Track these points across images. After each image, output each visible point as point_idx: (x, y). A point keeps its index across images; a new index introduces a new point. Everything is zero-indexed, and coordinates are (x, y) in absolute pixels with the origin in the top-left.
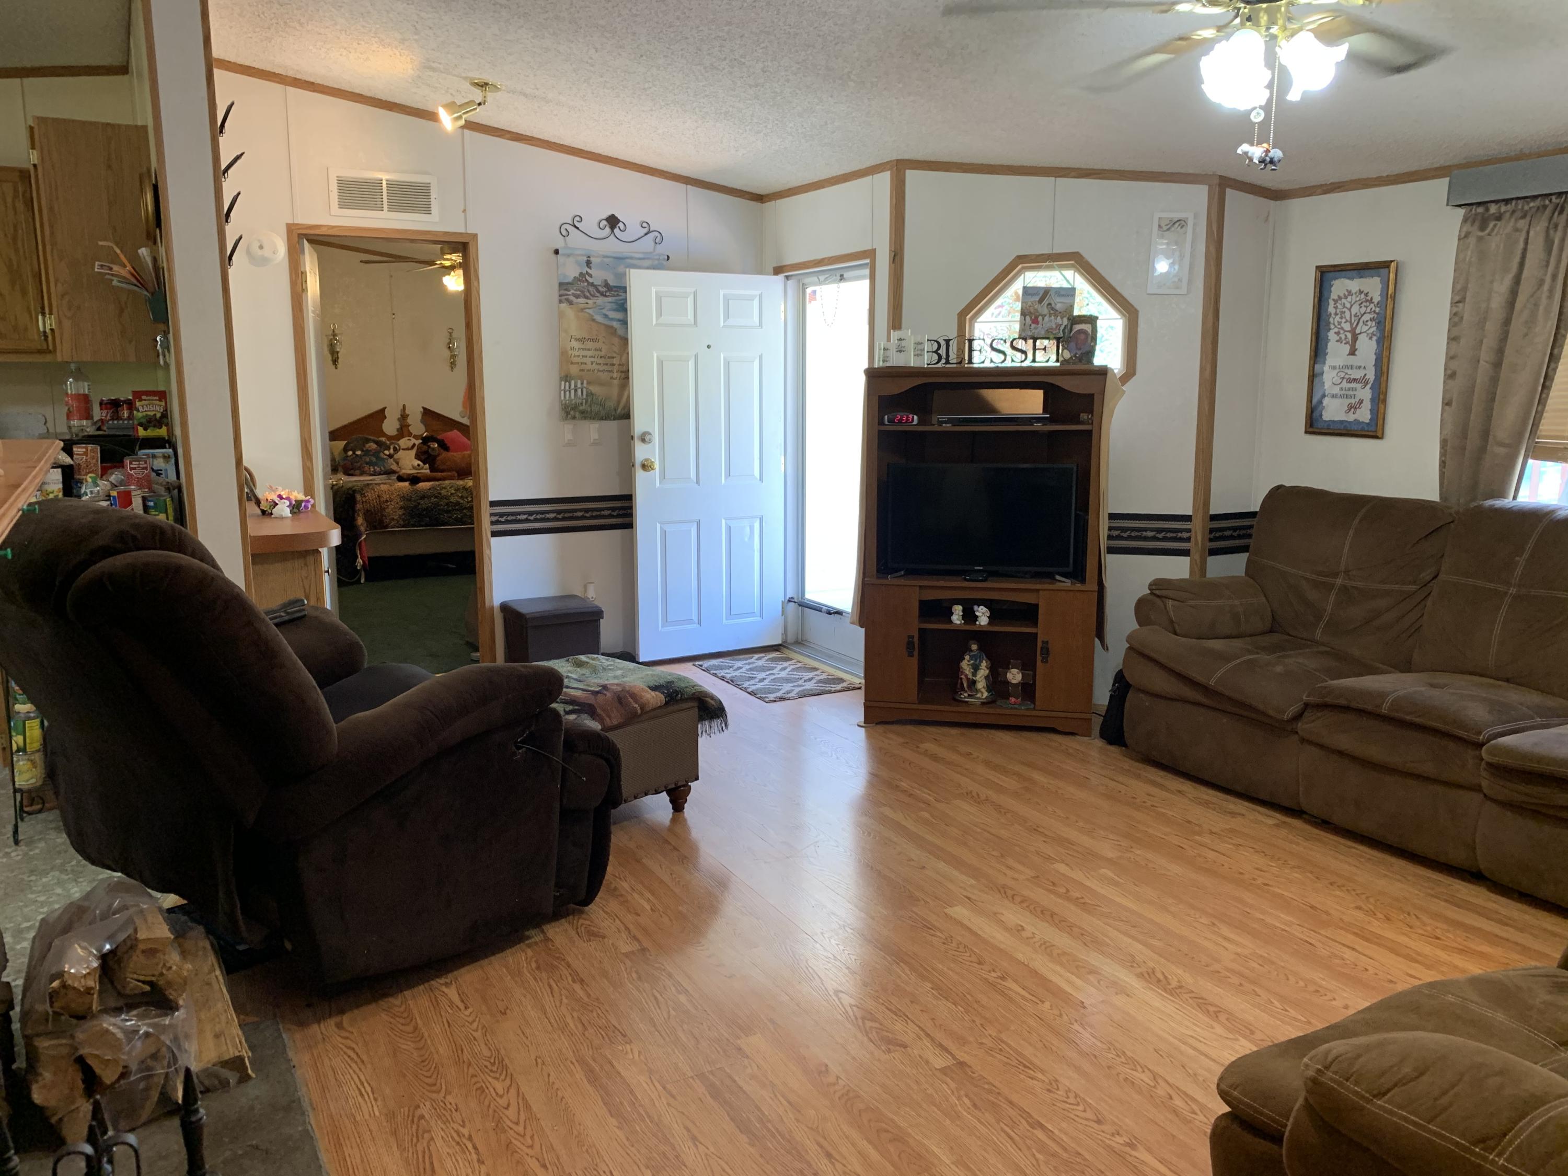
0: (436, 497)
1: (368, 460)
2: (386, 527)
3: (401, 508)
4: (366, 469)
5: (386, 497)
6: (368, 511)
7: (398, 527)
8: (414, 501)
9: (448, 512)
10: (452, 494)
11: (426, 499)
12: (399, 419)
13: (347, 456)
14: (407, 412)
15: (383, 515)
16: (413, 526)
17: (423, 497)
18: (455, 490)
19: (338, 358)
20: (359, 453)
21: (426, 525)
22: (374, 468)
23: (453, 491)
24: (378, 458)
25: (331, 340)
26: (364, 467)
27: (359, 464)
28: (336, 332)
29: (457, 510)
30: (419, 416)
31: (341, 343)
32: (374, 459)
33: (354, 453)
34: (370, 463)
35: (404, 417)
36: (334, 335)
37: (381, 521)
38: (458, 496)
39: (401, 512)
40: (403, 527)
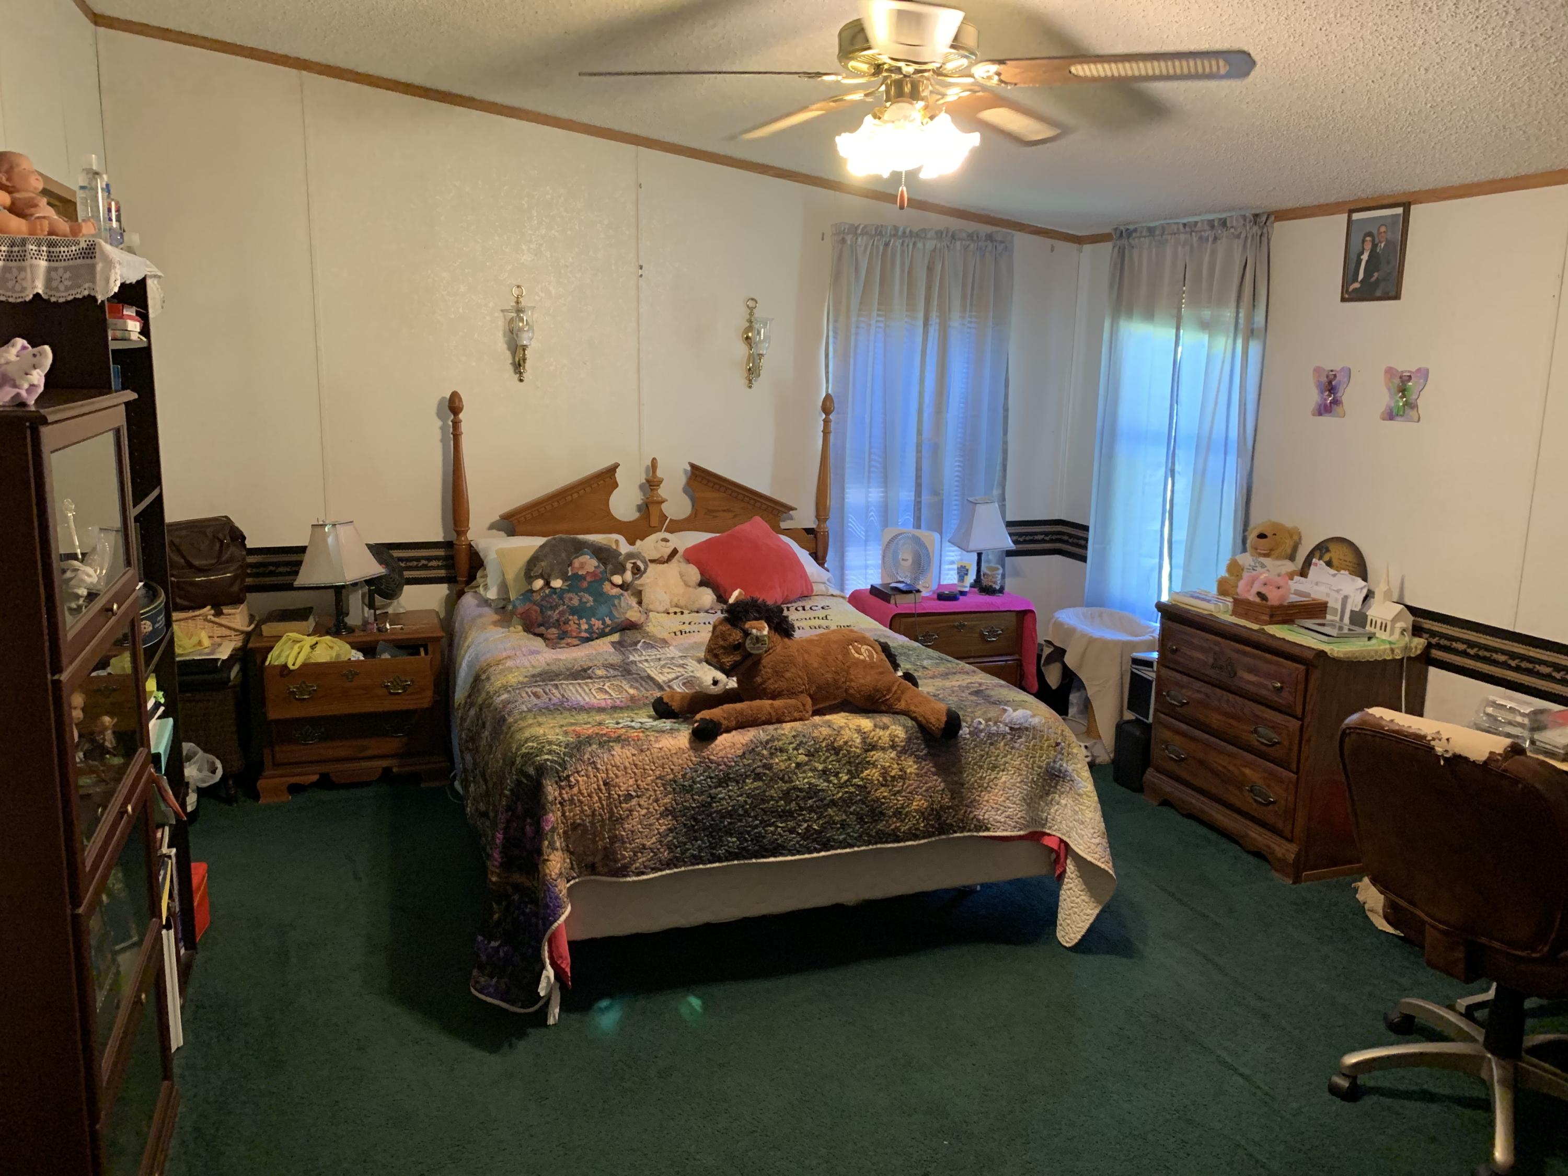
0: (758, 777)
1: (576, 602)
2: (623, 871)
3: (667, 812)
4: (572, 627)
5: (625, 784)
6: (575, 827)
7: (655, 870)
8: (702, 793)
9: (786, 815)
10: (798, 765)
11: (732, 786)
12: (641, 487)
13: (532, 591)
14: (659, 473)
15: (614, 839)
16: (697, 860)
17: (723, 781)
18: (809, 754)
19: (524, 360)
20: (557, 583)
21: (731, 856)
22: (588, 620)
23: (802, 758)
24: (600, 597)
25: (512, 320)
26: (566, 622)
27: (555, 615)
28: (524, 302)
29: (811, 810)
30: (683, 480)
31: (531, 328)
32: (589, 599)
33: (547, 584)
34: (580, 612)
35: (652, 484)
36: (519, 311)
37: (609, 855)
38: (814, 770)
39: (663, 825)
40: (669, 865)
